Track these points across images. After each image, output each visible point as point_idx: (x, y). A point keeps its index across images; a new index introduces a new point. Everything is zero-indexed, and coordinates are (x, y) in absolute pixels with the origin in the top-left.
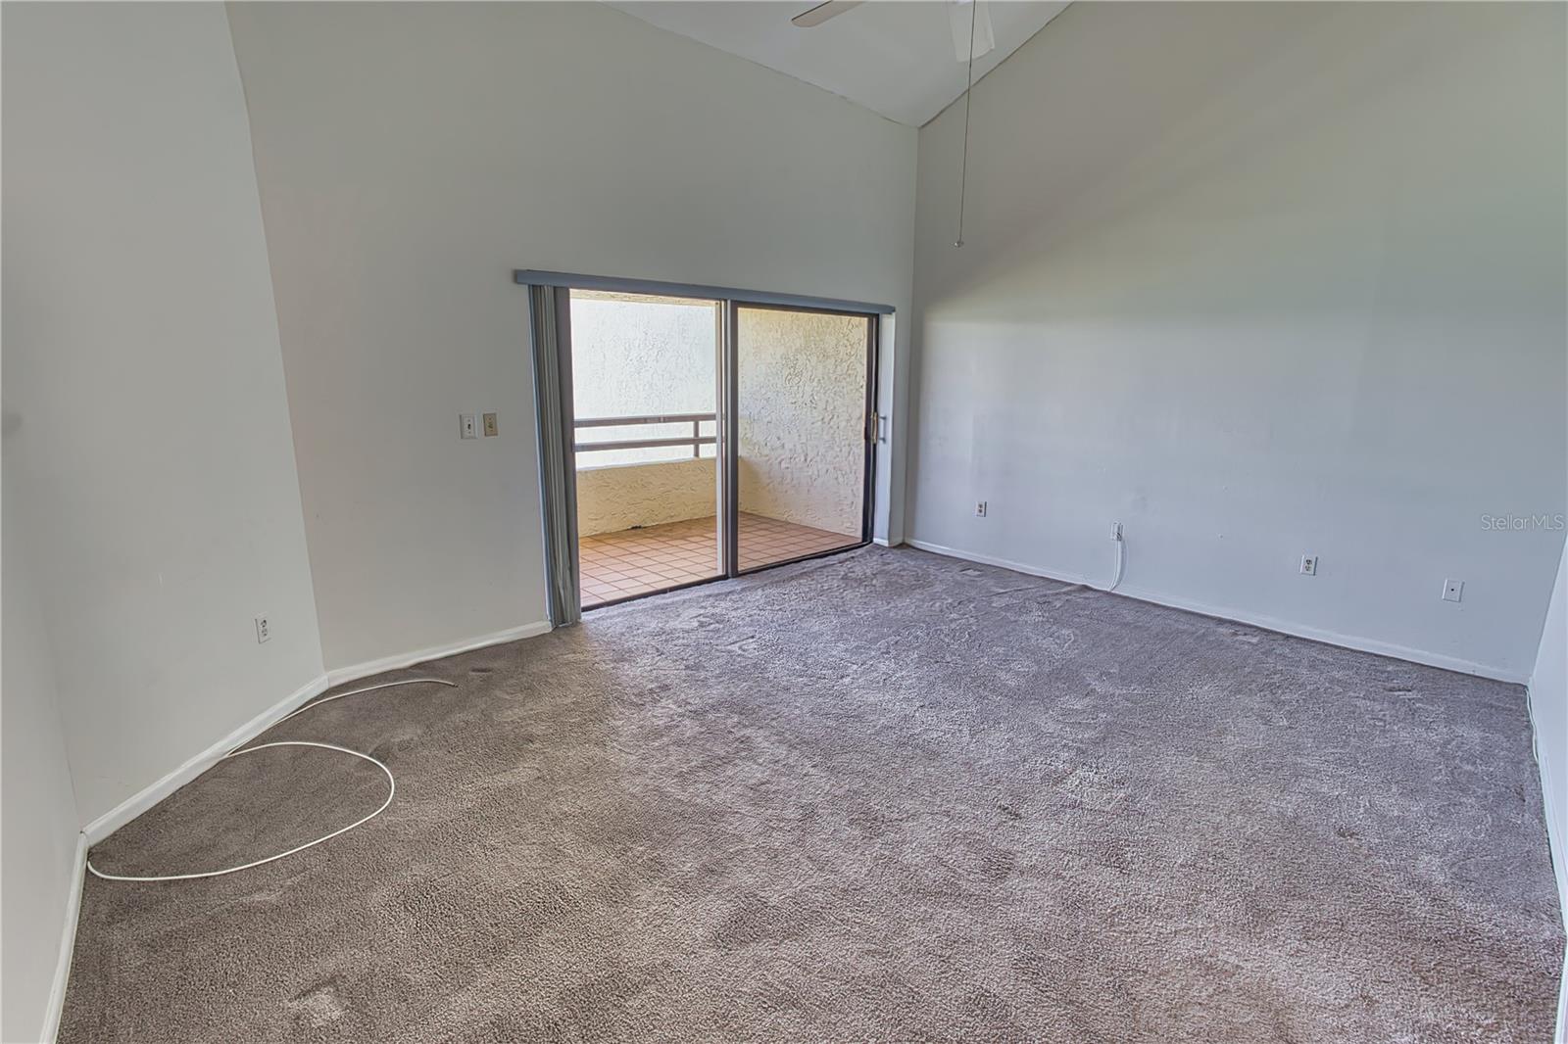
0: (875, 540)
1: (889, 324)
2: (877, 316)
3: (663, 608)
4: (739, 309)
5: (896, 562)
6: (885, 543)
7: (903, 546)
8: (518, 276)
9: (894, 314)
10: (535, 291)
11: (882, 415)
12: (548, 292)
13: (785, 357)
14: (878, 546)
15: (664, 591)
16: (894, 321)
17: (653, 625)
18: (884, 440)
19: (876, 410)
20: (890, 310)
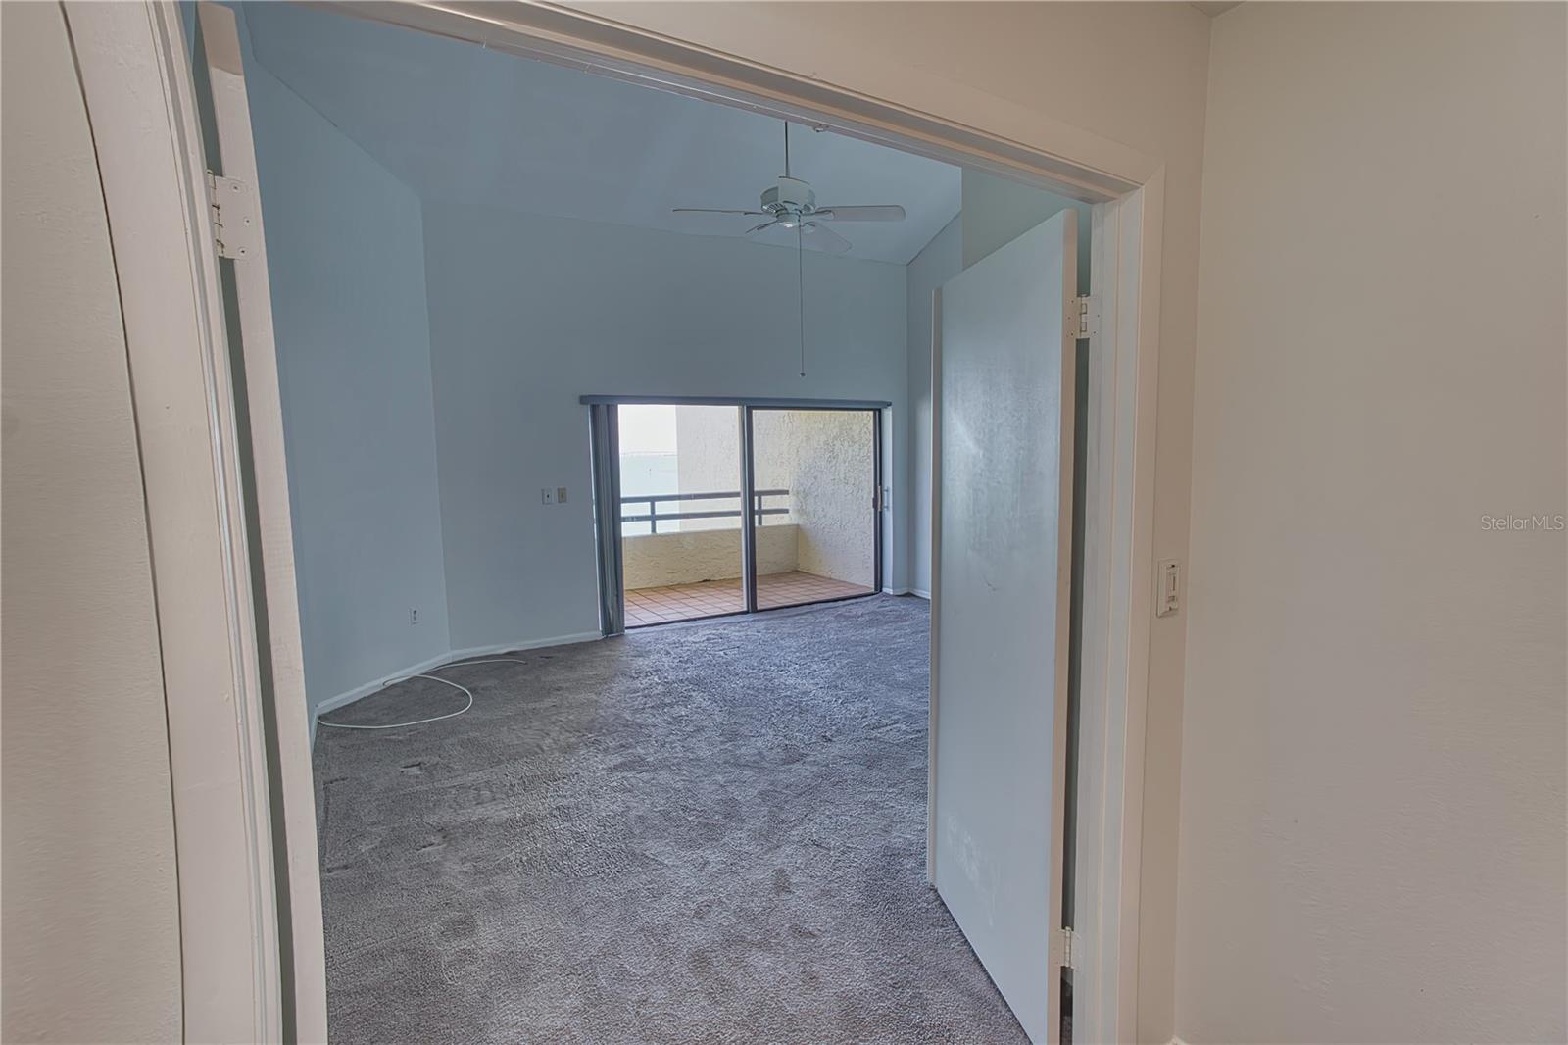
0: (884, 590)
1: (888, 415)
2: (880, 410)
3: (687, 629)
4: (754, 411)
5: (902, 606)
6: (890, 592)
7: (909, 595)
8: (583, 400)
9: (890, 407)
10: (594, 408)
11: (886, 488)
12: (602, 408)
13: (826, 443)
14: (887, 595)
15: (695, 619)
16: (890, 412)
17: (675, 638)
18: (887, 507)
19: (881, 484)
20: (890, 404)
